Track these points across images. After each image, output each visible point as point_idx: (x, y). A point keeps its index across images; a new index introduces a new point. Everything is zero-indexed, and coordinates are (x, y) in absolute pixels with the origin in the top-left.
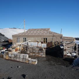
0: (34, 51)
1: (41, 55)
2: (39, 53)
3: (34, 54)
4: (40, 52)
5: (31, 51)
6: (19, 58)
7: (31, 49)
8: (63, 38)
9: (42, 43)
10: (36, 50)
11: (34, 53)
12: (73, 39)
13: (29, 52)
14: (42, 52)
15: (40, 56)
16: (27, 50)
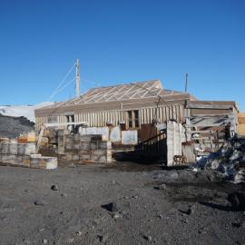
0: (77, 146)
1: (96, 158)
2: (89, 151)
3: (76, 157)
4: (93, 146)
5: (69, 147)
6: (9, 154)
7: (68, 140)
8: (192, 106)
9: (123, 127)
10: (82, 142)
11: (76, 151)
12: (228, 107)
13: (63, 149)
14: (100, 148)
15: (93, 161)
16: (57, 144)
